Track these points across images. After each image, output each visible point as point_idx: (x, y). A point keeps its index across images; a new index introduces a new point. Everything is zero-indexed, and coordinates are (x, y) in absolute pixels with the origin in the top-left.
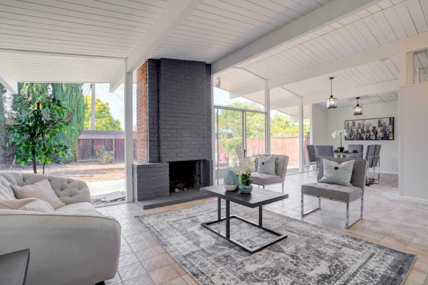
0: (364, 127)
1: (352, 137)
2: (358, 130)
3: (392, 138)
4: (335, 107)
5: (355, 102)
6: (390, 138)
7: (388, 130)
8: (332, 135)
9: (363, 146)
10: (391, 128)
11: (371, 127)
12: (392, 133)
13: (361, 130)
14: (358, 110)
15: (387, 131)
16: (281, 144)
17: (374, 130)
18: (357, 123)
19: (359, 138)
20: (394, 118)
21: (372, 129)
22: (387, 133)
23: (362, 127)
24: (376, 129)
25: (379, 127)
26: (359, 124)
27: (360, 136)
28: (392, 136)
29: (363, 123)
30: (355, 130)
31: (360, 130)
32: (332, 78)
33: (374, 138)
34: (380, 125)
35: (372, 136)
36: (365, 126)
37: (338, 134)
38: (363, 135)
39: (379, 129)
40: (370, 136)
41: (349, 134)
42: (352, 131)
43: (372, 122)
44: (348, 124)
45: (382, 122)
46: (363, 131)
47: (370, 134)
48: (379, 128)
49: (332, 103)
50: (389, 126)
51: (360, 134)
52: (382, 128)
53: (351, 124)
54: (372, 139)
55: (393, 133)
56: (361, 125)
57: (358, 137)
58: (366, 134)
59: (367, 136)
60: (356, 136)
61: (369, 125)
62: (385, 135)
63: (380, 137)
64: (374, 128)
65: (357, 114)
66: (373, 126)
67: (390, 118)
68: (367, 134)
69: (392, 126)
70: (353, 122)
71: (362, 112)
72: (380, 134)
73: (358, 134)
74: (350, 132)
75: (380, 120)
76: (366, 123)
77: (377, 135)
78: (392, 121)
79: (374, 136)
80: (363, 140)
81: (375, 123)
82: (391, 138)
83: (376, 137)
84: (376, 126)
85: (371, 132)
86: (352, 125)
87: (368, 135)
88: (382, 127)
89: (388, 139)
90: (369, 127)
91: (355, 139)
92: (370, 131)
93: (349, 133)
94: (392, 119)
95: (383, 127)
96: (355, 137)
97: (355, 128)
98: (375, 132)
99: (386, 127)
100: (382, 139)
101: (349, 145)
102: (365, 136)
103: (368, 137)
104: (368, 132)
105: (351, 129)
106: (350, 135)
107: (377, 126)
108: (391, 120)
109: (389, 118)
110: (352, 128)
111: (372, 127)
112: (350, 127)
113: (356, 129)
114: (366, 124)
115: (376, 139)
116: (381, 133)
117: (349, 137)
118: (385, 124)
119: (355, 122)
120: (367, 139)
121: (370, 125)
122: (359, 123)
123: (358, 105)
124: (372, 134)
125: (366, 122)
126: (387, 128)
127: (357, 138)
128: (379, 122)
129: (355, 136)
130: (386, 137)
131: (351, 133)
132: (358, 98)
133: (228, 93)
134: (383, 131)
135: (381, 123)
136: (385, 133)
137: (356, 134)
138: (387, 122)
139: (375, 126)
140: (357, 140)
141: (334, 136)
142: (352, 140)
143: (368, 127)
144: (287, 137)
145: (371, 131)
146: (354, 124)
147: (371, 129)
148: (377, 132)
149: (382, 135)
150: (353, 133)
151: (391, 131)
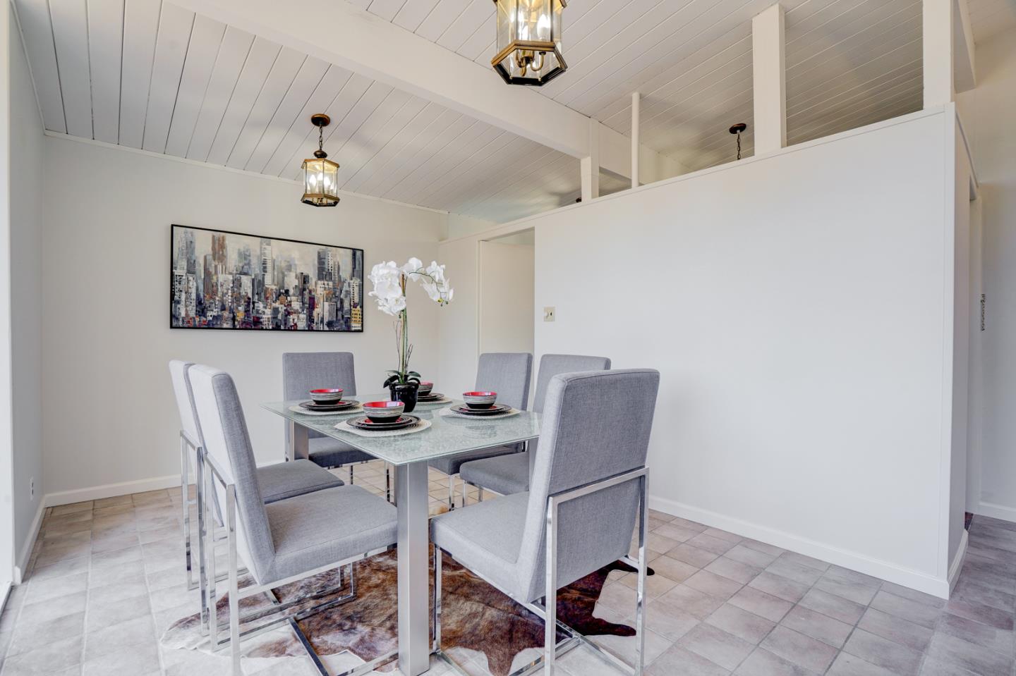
0: (265, 269)
1: (210, 315)
2: (237, 283)
3: (358, 327)
6: (354, 326)
7: (348, 293)
10: (356, 289)
11: (293, 275)
12: (358, 307)
13: (250, 285)
15: (346, 297)
17: (304, 289)
18: (233, 246)
19: (244, 322)
20: (363, 251)
21: (296, 282)
22: (346, 305)
23: (256, 269)
24: (311, 285)
25: (319, 279)
26: (244, 256)
27: (247, 311)
28: (358, 317)
29: (262, 254)
30: (224, 279)
31: (246, 281)
33: (302, 324)
34: (323, 273)
35: (296, 312)
36: (269, 265)
38: (260, 306)
39: (320, 289)
40: (288, 313)
41: (194, 296)
42: (209, 285)
43: (295, 252)
44: (190, 245)
45: (331, 263)
46: (258, 285)
47: (289, 304)
48: (319, 282)
50: (352, 279)
51: (249, 302)
52: (331, 283)
53: (203, 245)
54: (294, 329)
55: (362, 307)
56: (255, 262)
57: (240, 316)
58: (274, 305)
59: (276, 311)
60: (231, 311)
61: (284, 264)
62: (340, 313)
63: (322, 321)
64: (305, 279)
66: (299, 271)
67: (354, 251)
68: (277, 305)
69: (358, 281)
70: (213, 237)
72: (324, 310)
73: (237, 298)
74: (201, 287)
75: (325, 253)
76: (274, 257)
77: (315, 313)
78: (359, 259)
79: (303, 316)
80: (262, 329)
81: (305, 262)
82: (357, 325)
83: (310, 319)
84: (311, 276)
85: (294, 295)
86: (210, 251)
87: (282, 308)
88: (331, 279)
89: (349, 330)
90: (284, 276)
91: (225, 326)
92: (287, 292)
93: (193, 291)
94: (358, 253)
95: (334, 283)
96: (226, 314)
97: (225, 271)
98: (307, 300)
99: (341, 282)
100: (331, 327)
103: (280, 317)
104: (283, 293)
105: (206, 270)
106: (199, 303)
107: (312, 273)
108: (357, 258)
109: (350, 252)
110: (212, 270)
111: (296, 277)
112: (201, 261)
113: (231, 277)
114: (274, 261)
115: (310, 329)
116: (326, 304)
117: (192, 314)
118: (338, 273)
119: (223, 239)
120: (277, 328)
121: (289, 268)
122: (242, 249)
124: (296, 305)
125: (274, 251)
126: (346, 288)
127: (234, 319)
128: (321, 260)
129: (223, 309)
130: (341, 323)
131: (206, 289)
134: (335, 297)
135: (326, 266)
136: (339, 306)
137: (228, 299)
138: (342, 261)
139: (305, 273)
140: (234, 328)
142: (209, 326)
143: (281, 275)
145: (291, 292)
146: (219, 250)
147: (292, 282)
148: (312, 299)
149: (330, 314)
150: (215, 293)
151: (357, 300)
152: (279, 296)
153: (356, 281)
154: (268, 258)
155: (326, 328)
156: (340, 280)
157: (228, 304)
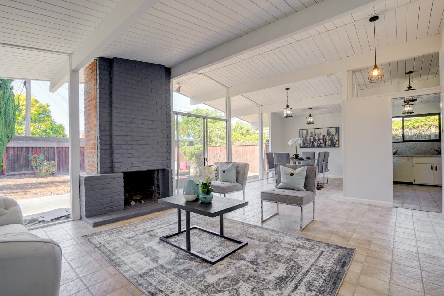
1: (306, 145)
2: (310, 139)
3: (338, 146)
4: (291, 116)
5: (308, 112)
6: (337, 146)
7: (335, 138)
8: (288, 143)
9: (315, 152)
10: (337, 137)
11: (321, 135)
12: (338, 141)
14: (310, 119)
16: (242, 151)
18: (309, 131)
19: (312, 146)
20: (339, 127)
21: (322, 137)
22: (334, 141)
23: (314, 135)
24: (325, 137)
25: (327, 136)
26: (311, 133)
27: (312, 144)
28: (338, 144)
29: (315, 132)
30: (308, 138)
31: (312, 138)
32: (288, 89)
33: (323, 146)
34: (328, 134)
35: (322, 143)
36: (316, 134)
37: (294, 142)
38: (315, 143)
39: (327, 138)
42: (306, 140)
43: (321, 130)
44: (302, 133)
45: (330, 131)
46: (314, 138)
47: (321, 142)
49: (288, 113)
50: (335, 134)
51: (312, 142)
52: (330, 136)
53: (305, 132)
54: (322, 147)
55: (339, 141)
56: (313, 134)
57: (311, 145)
59: (318, 143)
60: (309, 144)
62: (333, 143)
63: (328, 145)
64: (324, 136)
65: (309, 123)
66: (323, 134)
67: (336, 128)
68: (318, 142)
70: (306, 130)
71: (313, 121)
72: (329, 142)
73: (310, 142)
75: (329, 129)
77: (326, 143)
78: (338, 130)
80: (315, 147)
81: (324, 132)
83: (325, 145)
84: (325, 135)
87: (319, 143)
88: (330, 135)
89: (335, 147)
90: (319, 136)
91: (308, 147)
92: (320, 139)
93: (303, 141)
94: (337, 128)
97: (308, 136)
98: (324, 141)
99: (333, 136)
100: (330, 146)
101: (303, 152)
102: (316, 144)
103: (319, 145)
105: (305, 137)
106: (304, 143)
107: (326, 134)
109: (335, 128)
110: (306, 137)
112: (304, 135)
114: (317, 133)
115: (325, 147)
117: (303, 145)
118: (332, 133)
119: (308, 130)
120: (318, 147)
121: (320, 134)
123: (310, 115)
124: (322, 142)
125: (317, 131)
126: (334, 137)
127: (310, 146)
128: (328, 131)
129: (308, 144)
130: (333, 145)
131: (305, 140)
132: (310, 109)
133: (189, 99)
134: (331, 139)
136: (332, 141)
137: (309, 142)
138: (333, 131)
140: (310, 147)
141: (290, 144)
142: (306, 147)
144: (248, 144)
145: (321, 139)
146: (307, 132)
147: (321, 137)
148: (326, 140)
149: (330, 143)
150: (306, 141)
151: (337, 139)
152: (318, 140)
153: (337, 135)
154: (316, 133)
155: (329, 147)
156: (332, 135)
157: (309, 143)
